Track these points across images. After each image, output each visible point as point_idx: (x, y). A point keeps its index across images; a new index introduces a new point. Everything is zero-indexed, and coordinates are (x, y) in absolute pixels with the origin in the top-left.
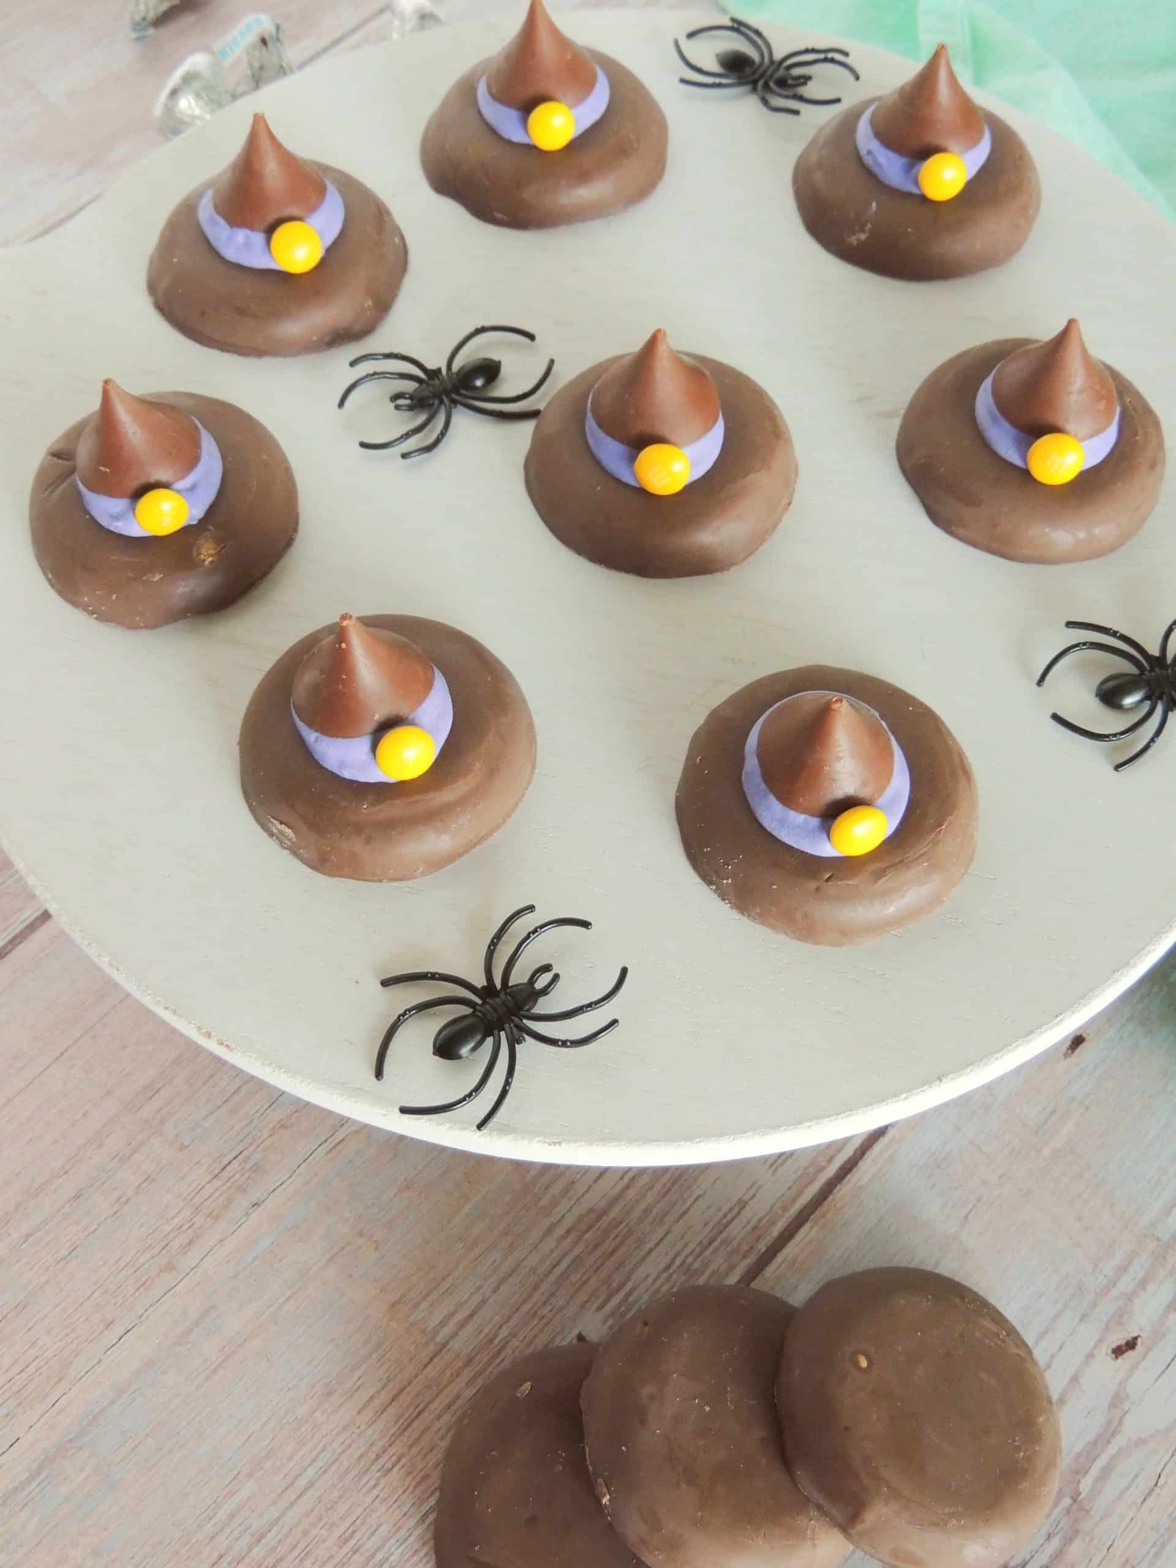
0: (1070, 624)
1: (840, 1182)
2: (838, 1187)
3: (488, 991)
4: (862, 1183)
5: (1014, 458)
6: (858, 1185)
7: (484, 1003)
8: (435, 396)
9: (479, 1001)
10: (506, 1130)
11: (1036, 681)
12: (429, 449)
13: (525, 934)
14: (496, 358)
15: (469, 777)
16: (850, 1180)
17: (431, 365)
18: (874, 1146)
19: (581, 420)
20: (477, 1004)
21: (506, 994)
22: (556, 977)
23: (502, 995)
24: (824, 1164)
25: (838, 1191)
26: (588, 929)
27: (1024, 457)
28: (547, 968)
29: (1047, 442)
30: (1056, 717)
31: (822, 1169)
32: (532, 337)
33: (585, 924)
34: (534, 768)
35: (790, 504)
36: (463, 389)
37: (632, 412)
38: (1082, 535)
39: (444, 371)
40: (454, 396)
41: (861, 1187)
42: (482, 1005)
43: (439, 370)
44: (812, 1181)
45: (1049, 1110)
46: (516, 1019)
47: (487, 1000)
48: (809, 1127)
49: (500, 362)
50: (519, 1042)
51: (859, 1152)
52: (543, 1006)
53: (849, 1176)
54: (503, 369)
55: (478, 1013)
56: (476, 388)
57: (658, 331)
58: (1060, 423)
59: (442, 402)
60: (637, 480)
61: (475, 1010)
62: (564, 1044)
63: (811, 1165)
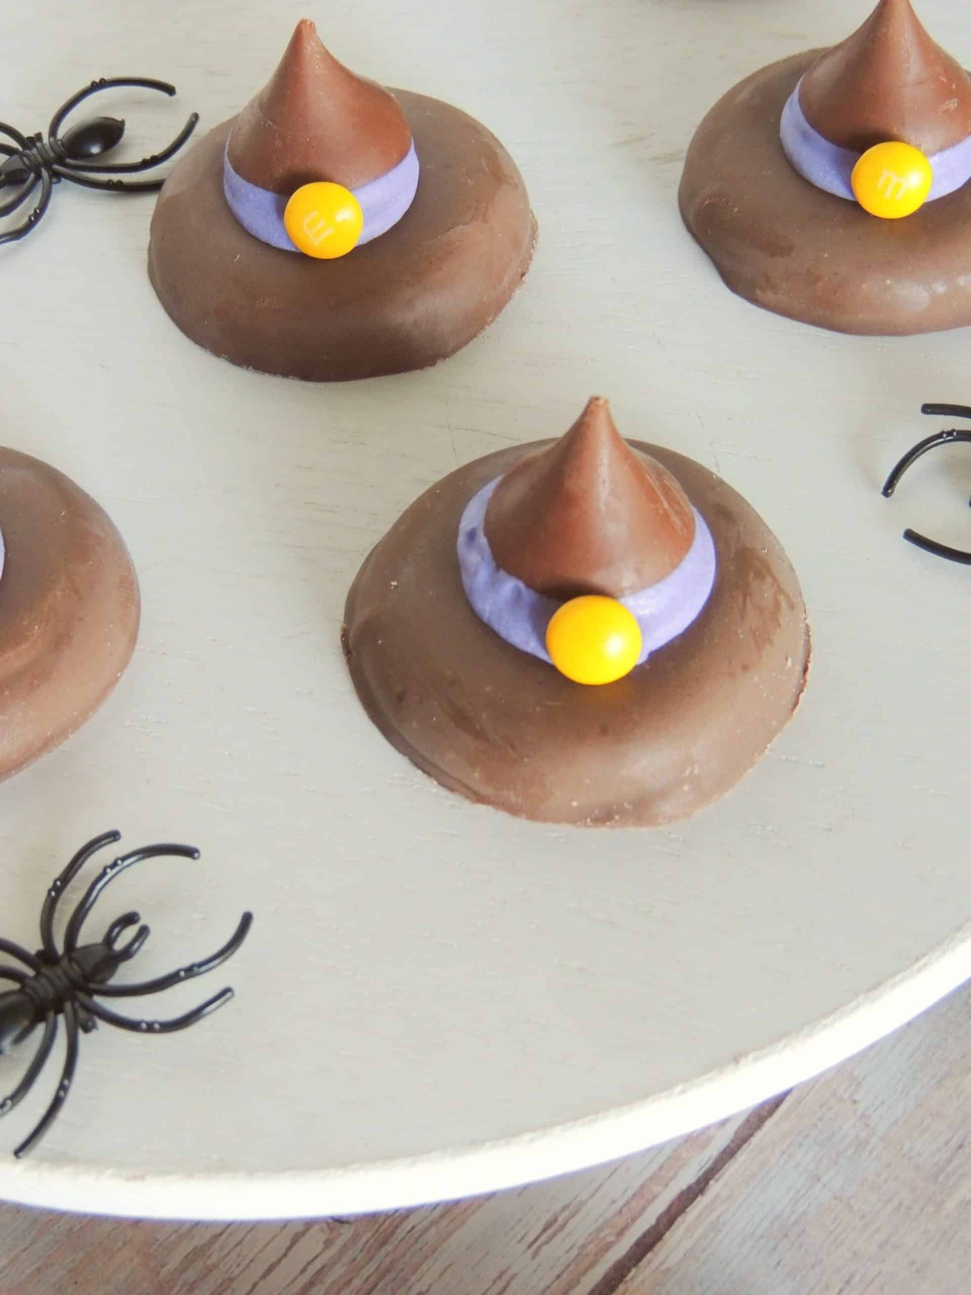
0: (929, 409)
1: (635, 1265)
2: (633, 1271)
3: (46, 957)
4: (670, 1263)
5: (832, 184)
6: (664, 1267)
7: (38, 974)
8: (29, 169)
9: (30, 972)
10: (60, 1159)
11: (881, 490)
12: (17, 234)
13: (100, 870)
14: (119, 117)
15: (24, 647)
16: (649, 1262)
17: (27, 132)
18: (688, 1210)
19: (218, 175)
20: (29, 977)
21: (71, 960)
22: (144, 932)
23: (65, 963)
24: (611, 1239)
25: (632, 1279)
26: (194, 858)
27: (849, 185)
28: (129, 919)
29: (875, 155)
30: (911, 536)
31: (608, 1247)
32: (170, 90)
33: (189, 852)
34: (133, 640)
35: (523, 275)
36: (70, 158)
37: (278, 143)
38: (940, 288)
39: (46, 139)
40: (56, 167)
41: (668, 1270)
42: (36, 978)
43: (39, 137)
44: (593, 1264)
45: (954, 1143)
46: (82, 996)
47: (43, 970)
48: (532, 1140)
49: (122, 123)
50: (87, 1030)
51: (665, 1221)
52: (125, 975)
53: (649, 1256)
54: (127, 133)
55: (28, 990)
56: (90, 156)
57: (303, 22)
58: (895, 130)
59: (39, 177)
60: (289, 239)
61: (24, 986)
62: (150, 1028)
63: (590, 1242)
